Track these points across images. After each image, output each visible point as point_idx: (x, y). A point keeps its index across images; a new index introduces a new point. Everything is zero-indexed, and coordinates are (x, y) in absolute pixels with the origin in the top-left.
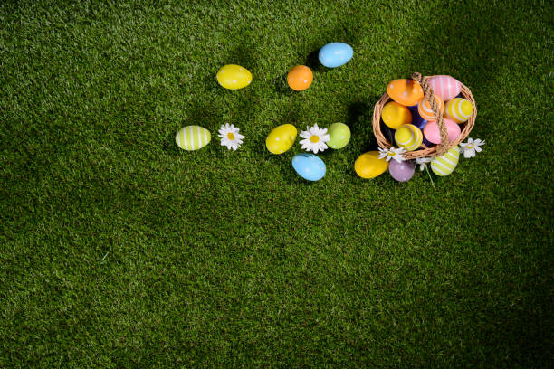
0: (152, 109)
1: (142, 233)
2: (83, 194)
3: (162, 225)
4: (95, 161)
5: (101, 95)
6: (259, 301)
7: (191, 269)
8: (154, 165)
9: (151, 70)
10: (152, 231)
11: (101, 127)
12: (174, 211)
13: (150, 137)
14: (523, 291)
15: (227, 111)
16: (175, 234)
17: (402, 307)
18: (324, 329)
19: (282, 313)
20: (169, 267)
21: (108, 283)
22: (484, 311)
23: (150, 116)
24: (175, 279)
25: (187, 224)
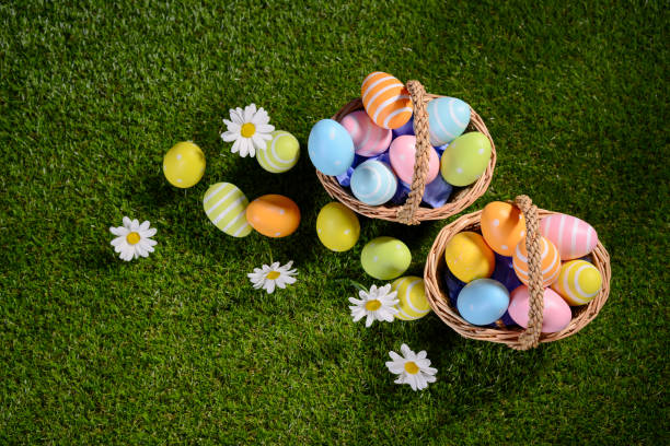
0: (20, 79)
3: (17, 267)
6: (168, 403)
7: (58, 343)
8: (15, 170)
9: (25, 21)
12: (39, 246)
13: (13, 125)
15: (140, 89)
16: (34, 284)
19: (203, 426)
20: (22, 337)
23: (16, 93)
24: (30, 358)
25: (57, 269)
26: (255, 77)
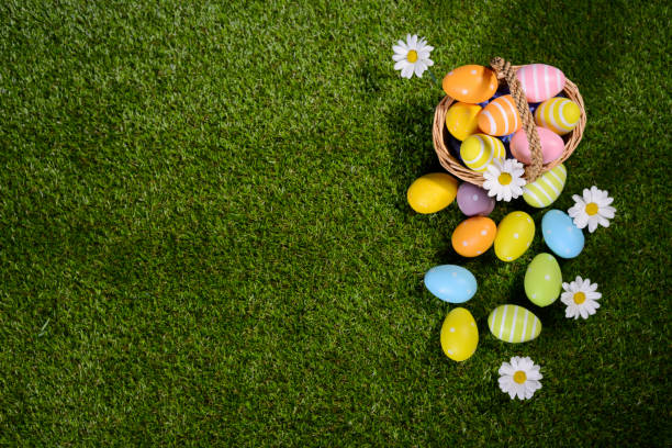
0: (118, 114)
1: (99, 292)
2: (17, 235)
3: (127, 280)
4: (35, 188)
5: (47, 95)
6: (266, 393)
7: (168, 344)
8: (119, 194)
9: (117, 59)
10: (114, 290)
11: (45, 139)
12: (145, 261)
13: (114, 154)
14: (654, 383)
15: (225, 117)
17: (477, 404)
18: (360, 435)
19: (298, 411)
20: (136, 342)
21: (49, 363)
22: (595, 413)
23: (115, 124)
24: (144, 360)
25: (163, 280)
26: (326, 104)
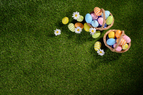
0: (38, 6)
1: (33, 39)
2: (18, 28)
3: (38, 36)
4: (22, 19)
5: (24, 2)
6: (63, 58)
7: (45, 48)
8: (37, 21)
10: (36, 38)
11: (24, 11)
12: (42, 33)
13: (36, 14)
14: (132, 59)
15: (57, 8)
16: (41, 39)
17: (100, 61)
18: (79, 66)
19: (68, 61)
20: (39, 47)
21: (23, 51)
22: (121, 64)
23: (37, 9)
24: (41, 51)
25: (45, 37)
26: (76, 7)
